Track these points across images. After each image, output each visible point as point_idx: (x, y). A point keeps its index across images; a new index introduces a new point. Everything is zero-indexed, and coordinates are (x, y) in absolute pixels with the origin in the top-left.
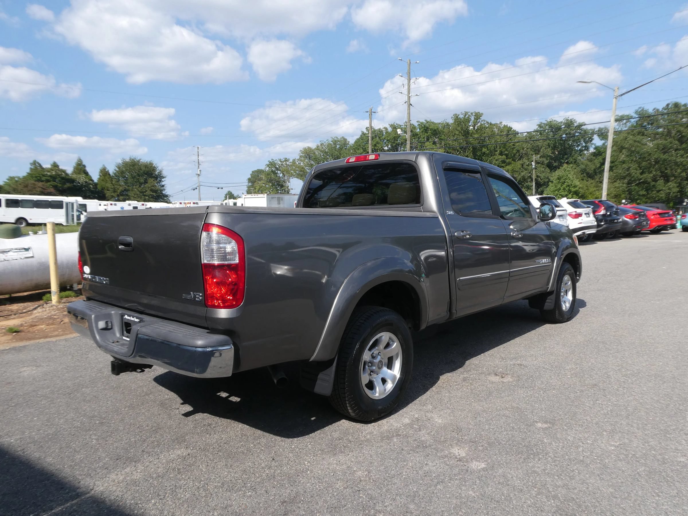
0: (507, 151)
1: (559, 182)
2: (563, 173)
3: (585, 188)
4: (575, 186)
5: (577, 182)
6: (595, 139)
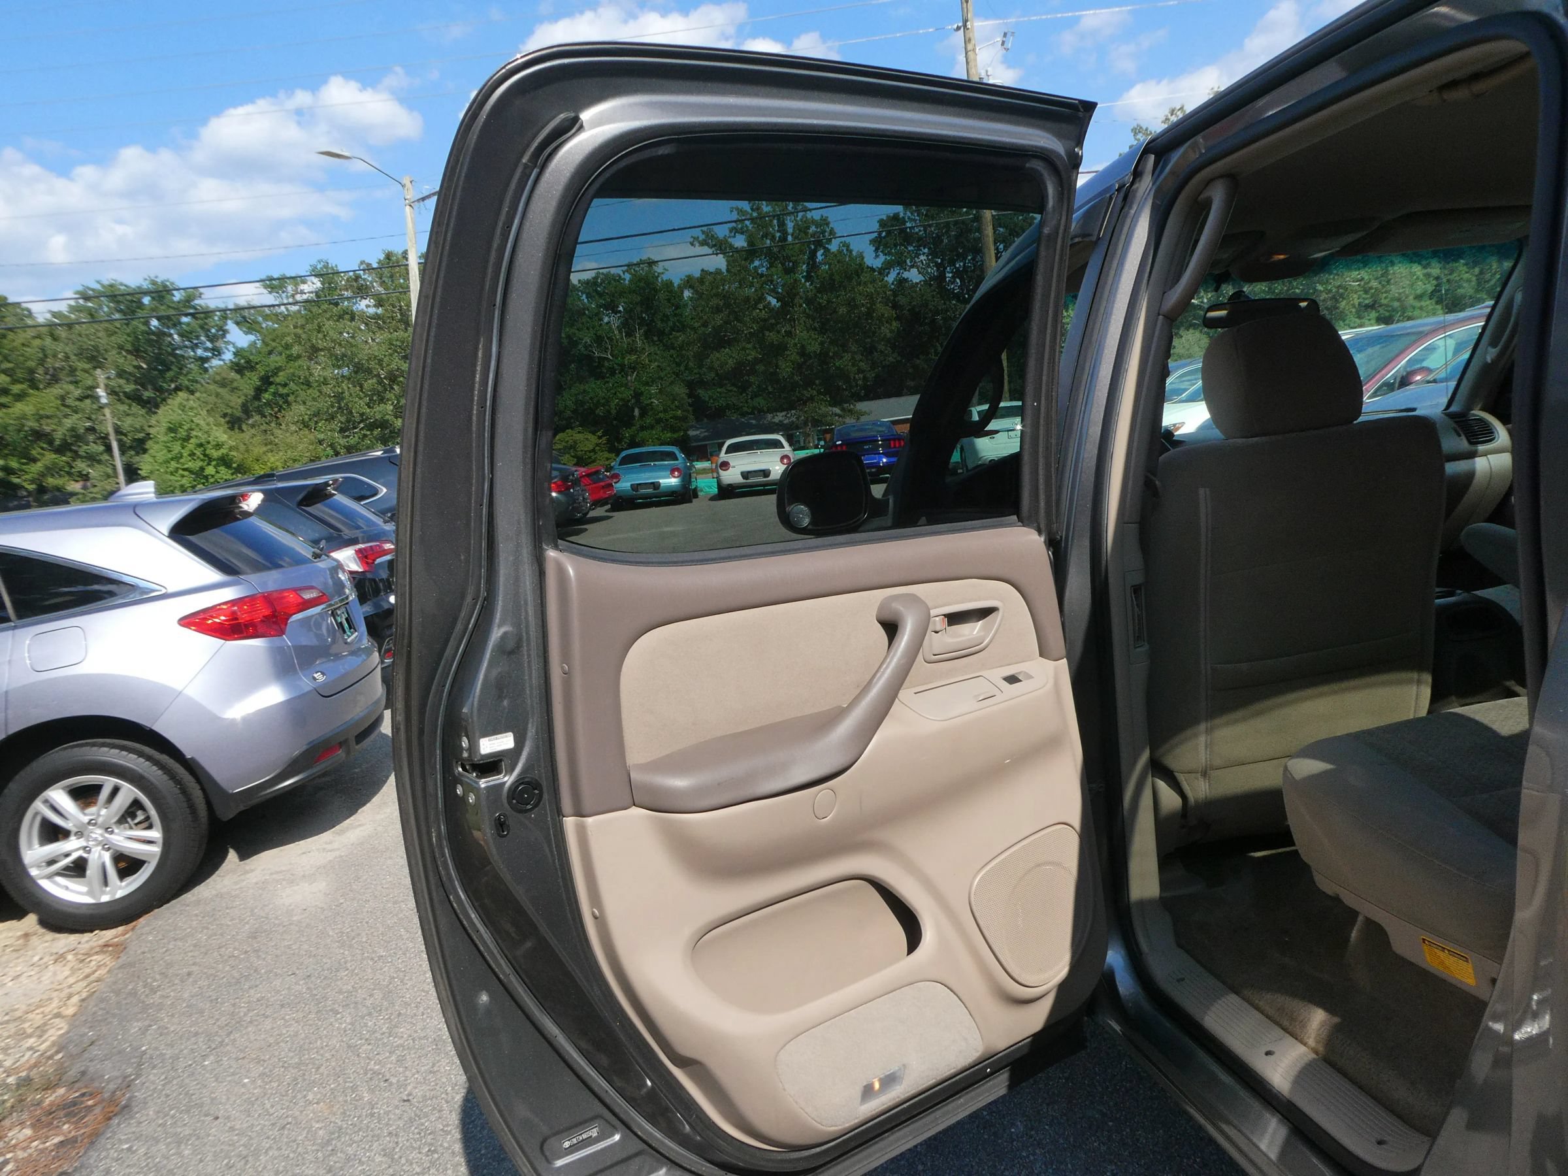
2: (179, 415)
3: (242, 448)
4: (218, 445)
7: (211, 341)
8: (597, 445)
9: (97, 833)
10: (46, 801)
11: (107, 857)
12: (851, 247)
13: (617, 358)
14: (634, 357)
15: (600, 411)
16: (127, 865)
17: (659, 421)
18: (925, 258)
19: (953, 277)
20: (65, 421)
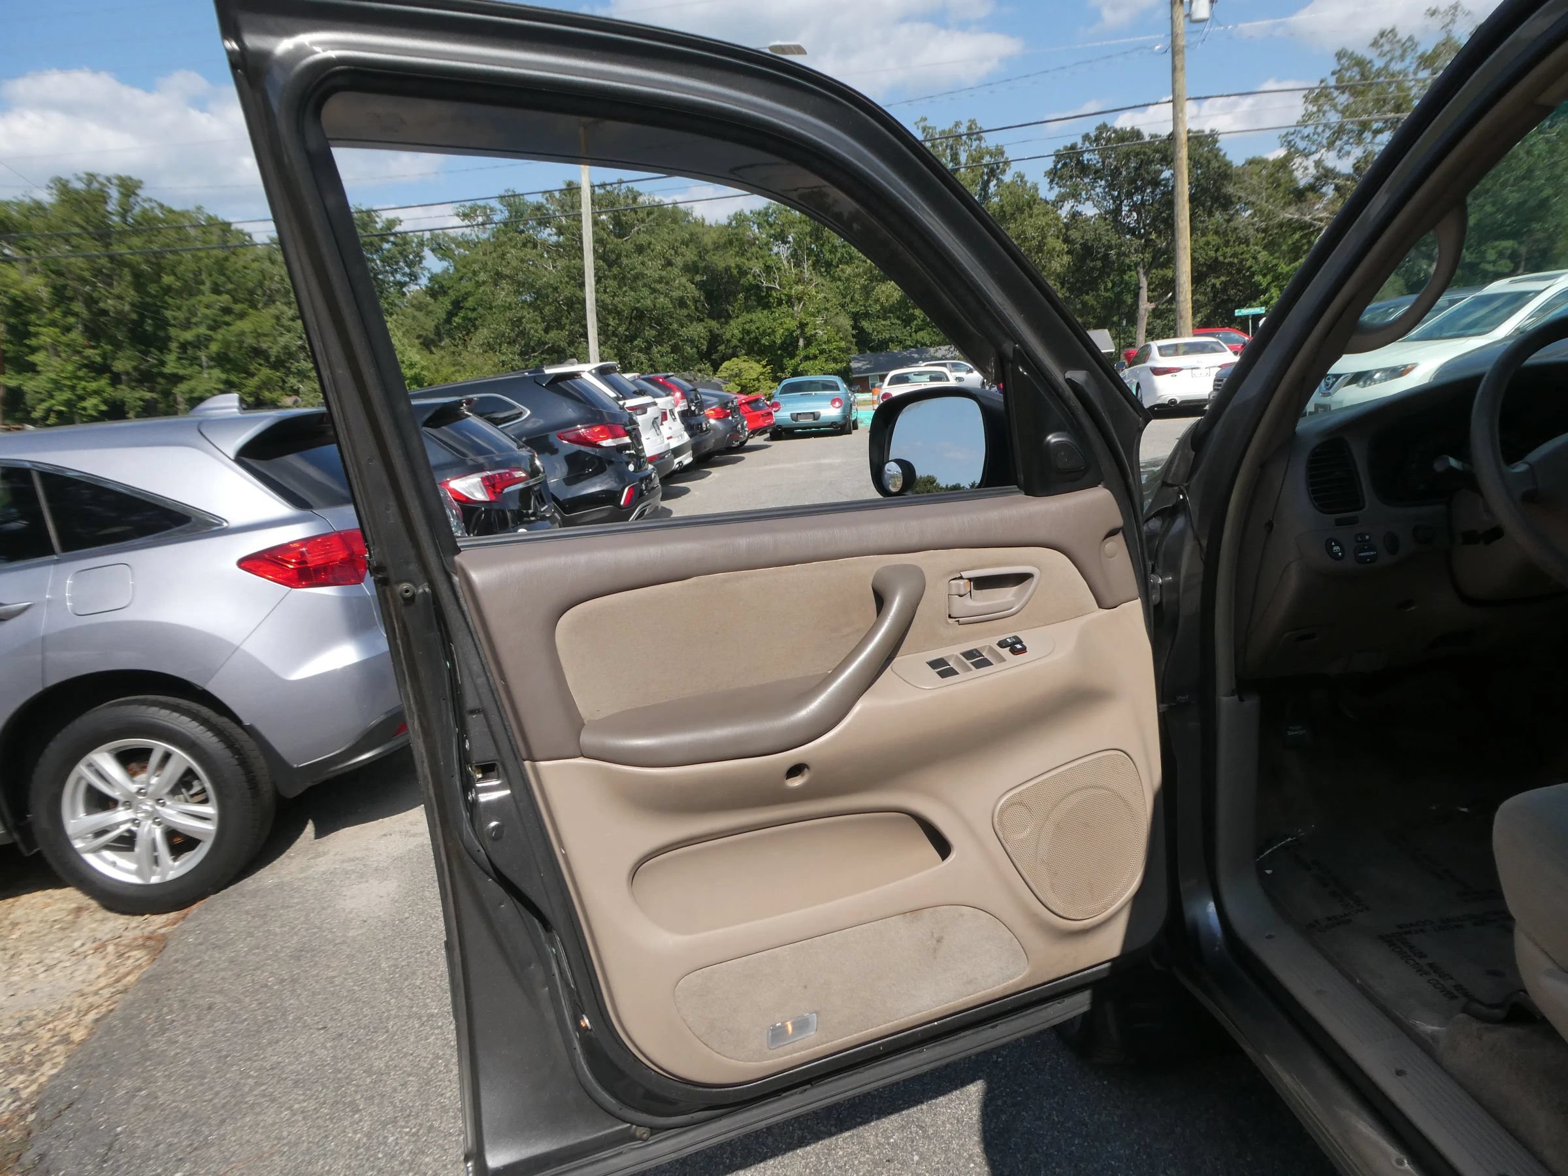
0: (231, 283)
3: (433, 368)
6: (427, 257)
7: (409, 266)
8: (762, 374)
9: (148, 806)
10: (90, 765)
11: (158, 833)
12: (1026, 179)
13: (784, 288)
14: (800, 287)
15: (765, 341)
17: (822, 352)
18: (1102, 190)
19: (1130, 211)
20: (279, 339)
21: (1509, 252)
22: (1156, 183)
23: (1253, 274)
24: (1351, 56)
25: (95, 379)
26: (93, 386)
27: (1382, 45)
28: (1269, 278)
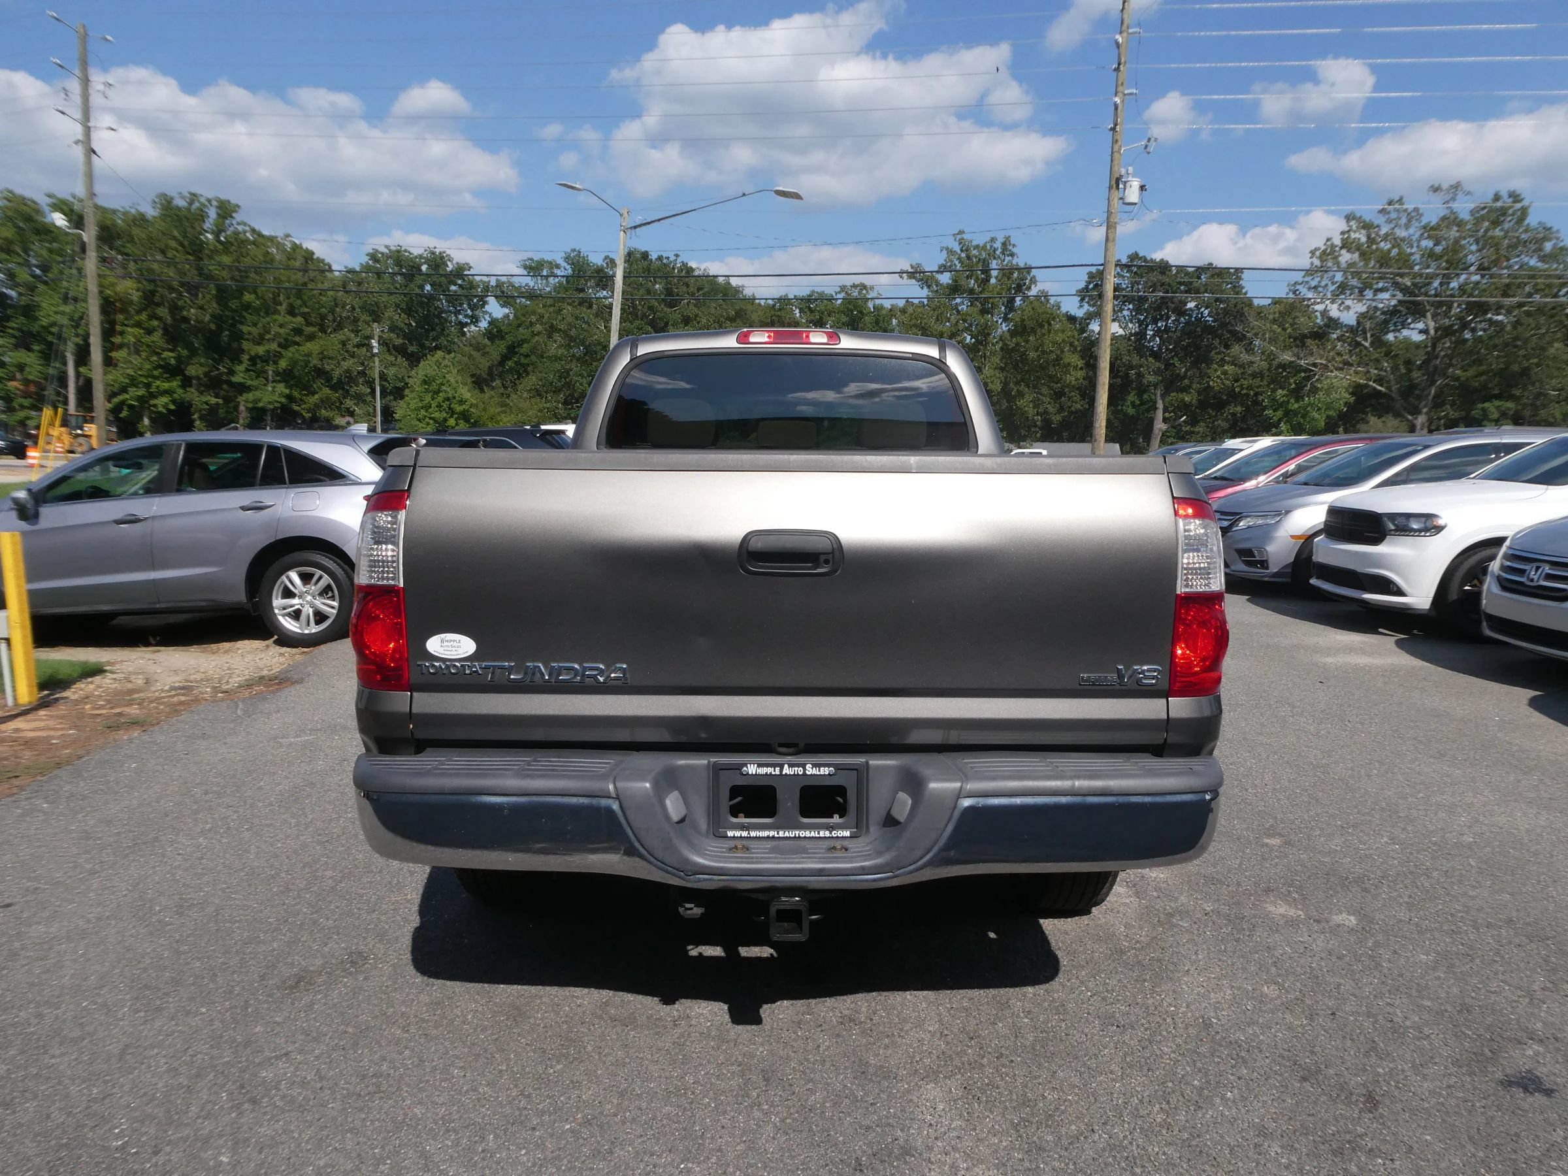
0: (306, 307)
1: (427, 391)
2: (435, 370)
3: (481, 406)
4: (461, 401)
5: (467, 395)
6: (490, 303)
7: (472, 311)
9: (309, 598)
10: (288, 577)
11: (311, 611)
12: (1049, 294)
16: (320, 617)
18: (1129, 313)
19: (1154, 336)
20: (343, 363)
21: (1511, 412)
22: (1181, 311)
23: (1265, 408)
24: (1359, 220)
25: (168, 380)
26: (166, 386)
27: (1389, 213)
28: (1280, 413)
